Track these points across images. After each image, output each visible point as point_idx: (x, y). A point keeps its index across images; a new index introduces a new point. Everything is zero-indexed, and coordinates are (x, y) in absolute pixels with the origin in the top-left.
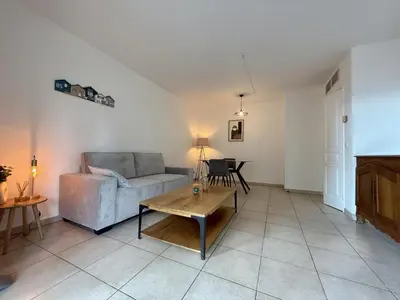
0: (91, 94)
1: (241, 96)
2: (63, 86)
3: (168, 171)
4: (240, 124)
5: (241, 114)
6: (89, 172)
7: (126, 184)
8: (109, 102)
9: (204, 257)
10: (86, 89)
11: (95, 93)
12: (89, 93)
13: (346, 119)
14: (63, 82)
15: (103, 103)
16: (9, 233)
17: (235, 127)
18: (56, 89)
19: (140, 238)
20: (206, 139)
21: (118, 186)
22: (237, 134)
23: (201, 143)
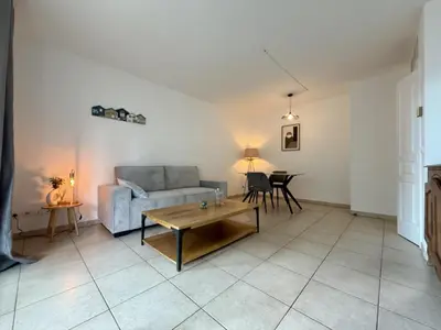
0: (122, 115)
1: (290, 95)
2: (98, 111)
3: (202, 184)
4: (295, 129)
5: (290, 117)
6: (117, 184)
7: (141, 195)
8: (141, 120)
9: (179, 269)
10: (119, 111)
11: (127, 113)
12: (121, 114)
13: (421, 112)
14: (98, 108)
15: (135, 121)
16: (53, 230)
17: (290, 133)
18: (94, 114)
19: (143, 244)
20: (255, 150)
21: (133, 197)
22: (292, 141)
23: (250, 154)
